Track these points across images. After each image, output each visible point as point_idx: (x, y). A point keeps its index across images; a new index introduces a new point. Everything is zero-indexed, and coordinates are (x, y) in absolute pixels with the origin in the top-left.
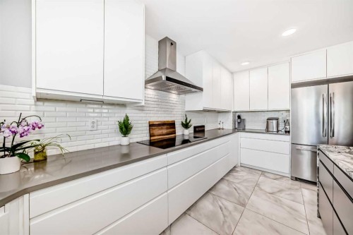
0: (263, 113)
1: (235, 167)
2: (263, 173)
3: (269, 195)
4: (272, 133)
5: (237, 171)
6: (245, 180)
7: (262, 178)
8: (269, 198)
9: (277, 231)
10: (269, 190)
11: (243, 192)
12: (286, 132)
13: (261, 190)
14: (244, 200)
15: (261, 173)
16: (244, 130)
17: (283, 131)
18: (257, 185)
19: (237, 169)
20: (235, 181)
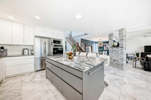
0: (20, 46)
1: (2, 81)
2: (22, 75)
3: (30, 82)
4: (25, 55)
5: (5, 82)
6: (14, 83)
7: (23, 78)
8: (30, 83)
9: (39, 91)
10: (29, 80)
11: (16, 90)
12: (32, 54)
13: (25, 82)
14: (18, 93)
15: (21, 76)
16: (6, 56)
17: (30, 54)
18: (22, 82)
19: (3, 82)
20: (6, 88)
